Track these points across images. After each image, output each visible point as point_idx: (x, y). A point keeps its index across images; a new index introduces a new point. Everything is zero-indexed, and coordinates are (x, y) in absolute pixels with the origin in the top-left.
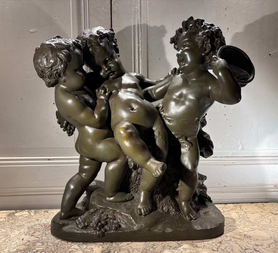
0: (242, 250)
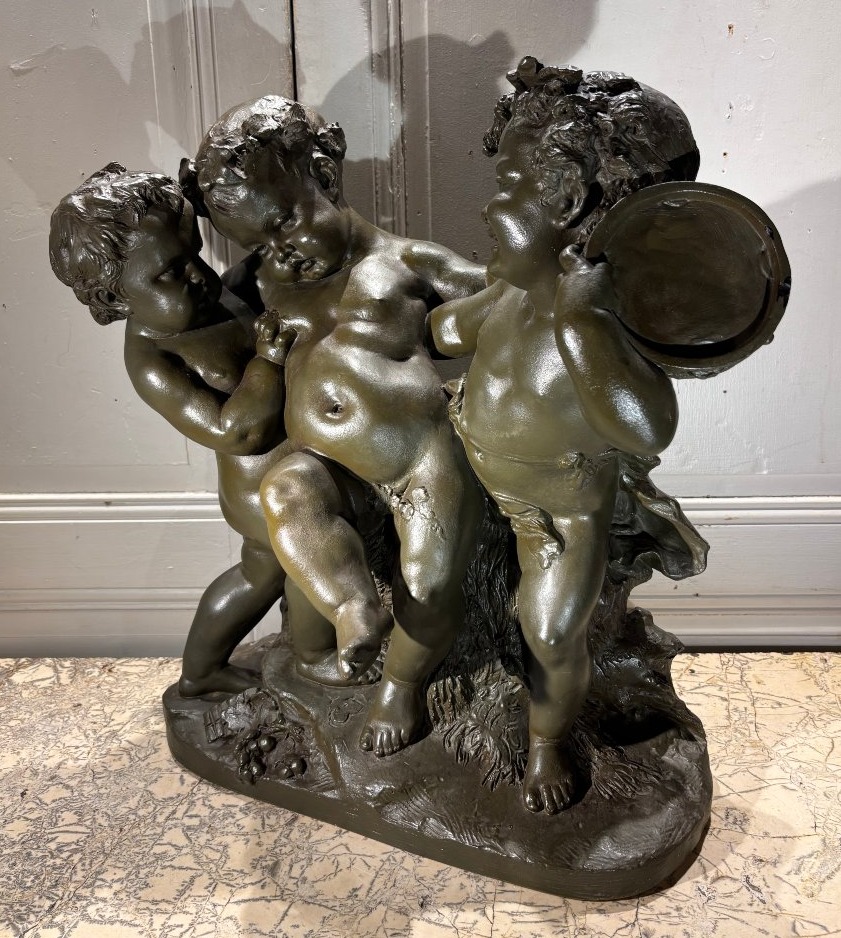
0: (704, 881)
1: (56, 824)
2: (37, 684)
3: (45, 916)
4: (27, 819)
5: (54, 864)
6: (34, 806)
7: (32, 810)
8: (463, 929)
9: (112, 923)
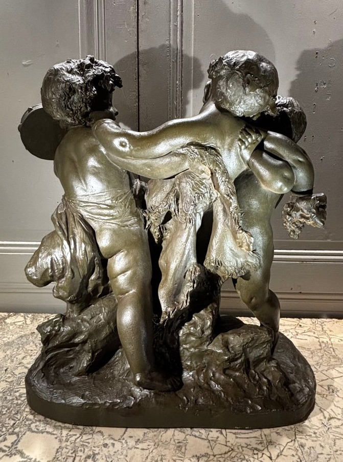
1: (20, 384)
2: (16, 323)
3: (10, 428)
4: (6, 381)
5: (18, 403)
6: (10, 375)
7: (9, 377)
8: (212, 440)
9: (42, 433)
